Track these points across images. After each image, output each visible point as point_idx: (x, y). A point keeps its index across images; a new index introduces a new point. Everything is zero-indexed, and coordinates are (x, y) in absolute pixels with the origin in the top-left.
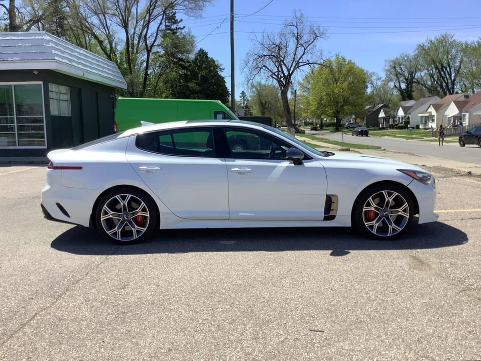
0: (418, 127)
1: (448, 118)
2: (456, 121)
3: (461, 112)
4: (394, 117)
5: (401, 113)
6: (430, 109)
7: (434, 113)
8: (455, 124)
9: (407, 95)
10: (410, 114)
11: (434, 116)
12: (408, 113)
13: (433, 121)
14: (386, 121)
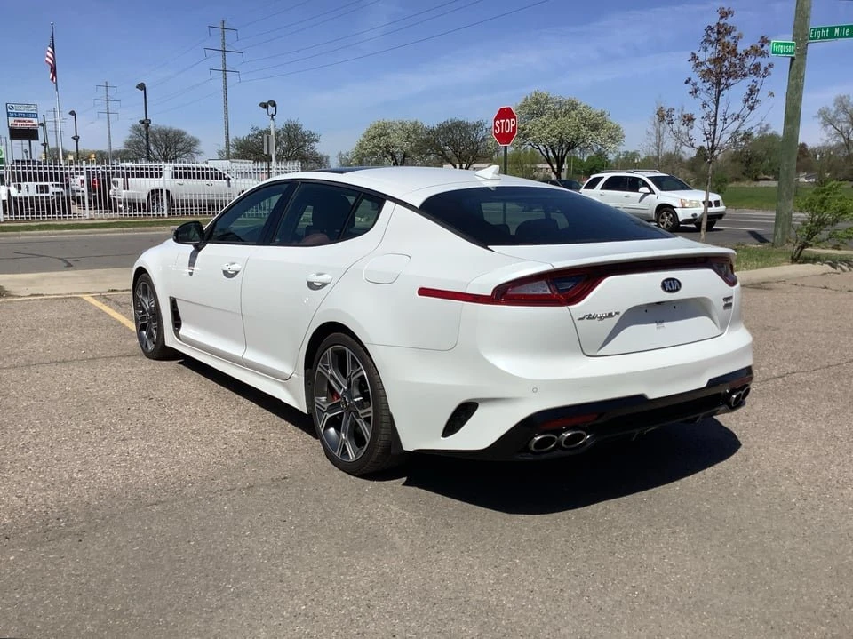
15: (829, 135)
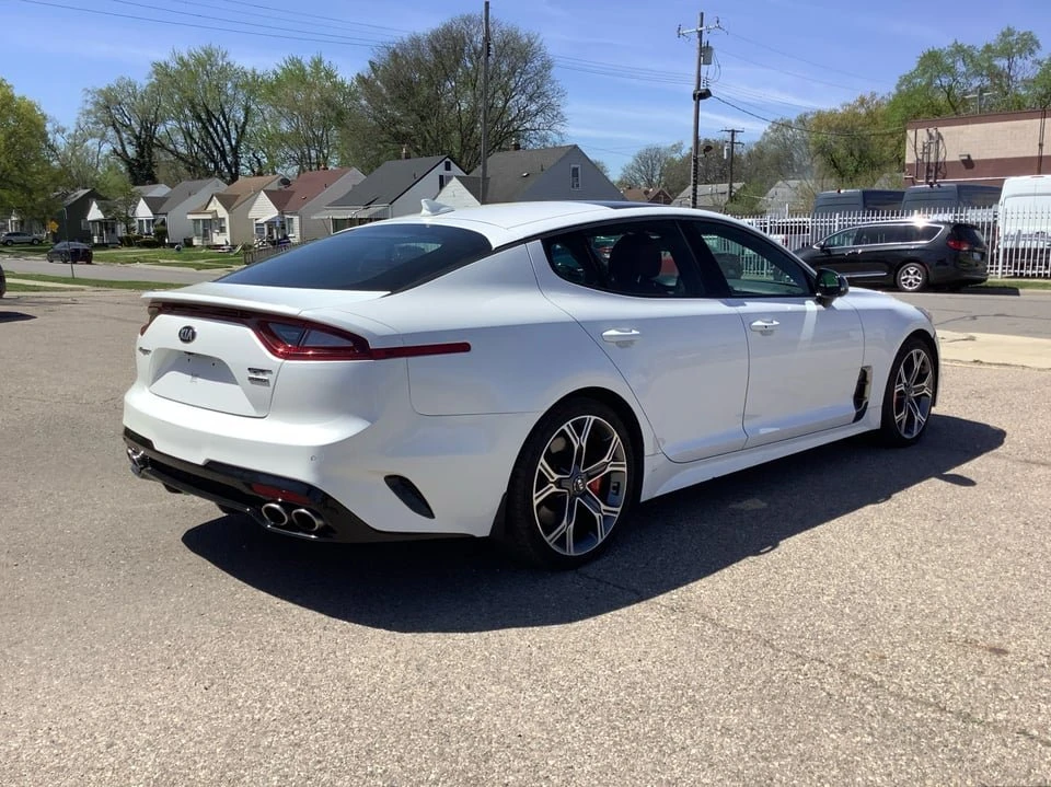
0: (188, 243)
1: (257, 225)
2: (275, 231)
3: (282, 213)
4: (128, 220)
5: (143, 211)
6: (212, 204)
7: (222, 213)
8: (272, 237)
9: (142, 171)
10: (166, 214)
11: (224, 219)
12: (161, 211)
13: (222, 230)
14: (106, 229)
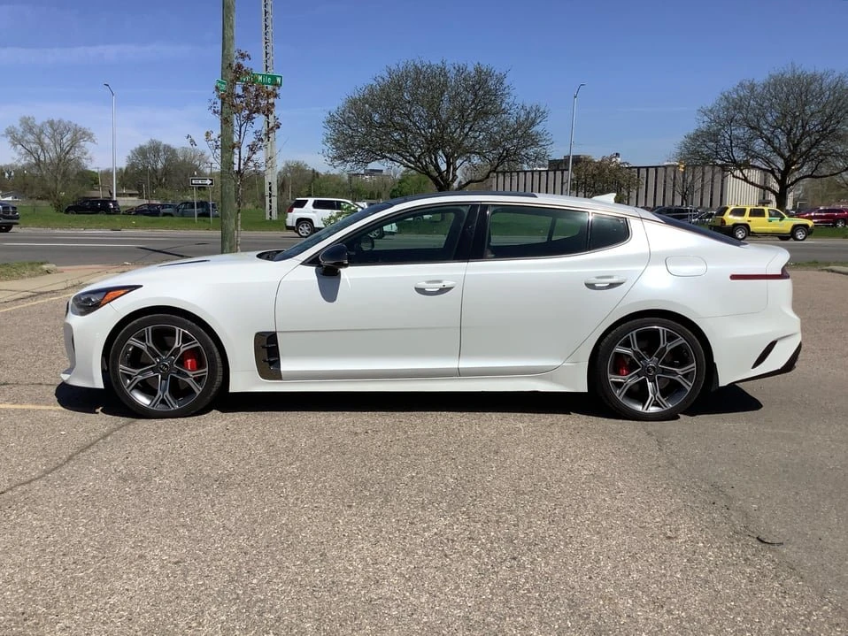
15: (20, 154)
